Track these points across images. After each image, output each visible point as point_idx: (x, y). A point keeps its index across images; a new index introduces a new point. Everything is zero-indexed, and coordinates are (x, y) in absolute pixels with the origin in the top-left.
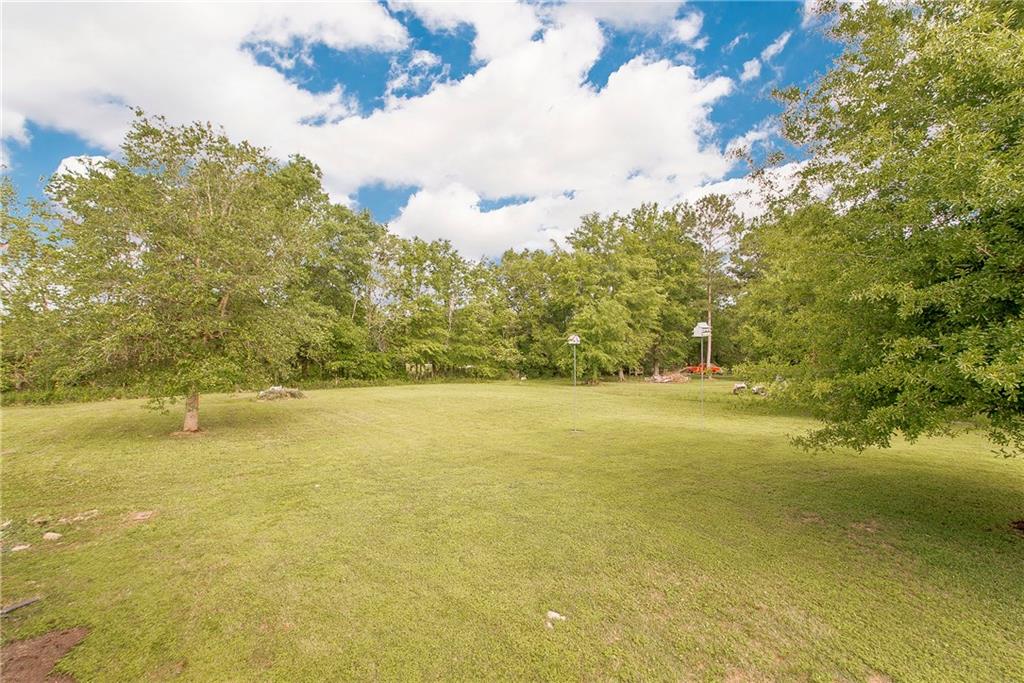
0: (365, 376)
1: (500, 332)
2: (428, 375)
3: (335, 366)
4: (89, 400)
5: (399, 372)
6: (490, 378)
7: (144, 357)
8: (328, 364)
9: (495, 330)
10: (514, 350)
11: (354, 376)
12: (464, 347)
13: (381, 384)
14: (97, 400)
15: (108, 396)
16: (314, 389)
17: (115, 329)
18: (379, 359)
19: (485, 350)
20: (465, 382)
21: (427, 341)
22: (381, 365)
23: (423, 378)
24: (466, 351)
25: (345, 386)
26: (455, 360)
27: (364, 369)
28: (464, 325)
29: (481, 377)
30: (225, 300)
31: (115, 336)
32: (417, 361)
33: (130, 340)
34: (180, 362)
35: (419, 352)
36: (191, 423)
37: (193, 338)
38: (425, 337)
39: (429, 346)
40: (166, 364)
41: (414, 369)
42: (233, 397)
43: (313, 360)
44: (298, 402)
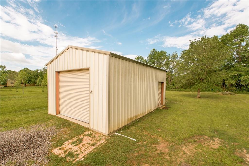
42: (215, 93)
43: (243, 86)
44: (232, 96)
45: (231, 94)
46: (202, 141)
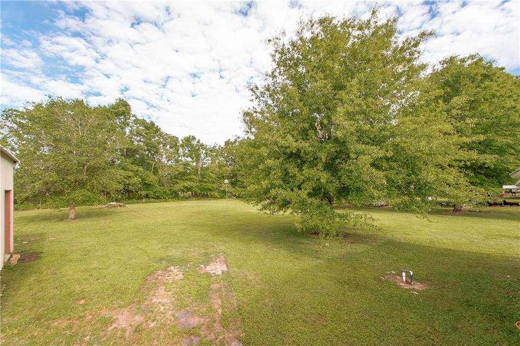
0: (158, 198)
1: (223, 177)
2: (190, 197)
3: (143, 193)
4: (24, 210)
5: (175, 196)
6: (217, 198)
7: (52, 189)
8: (140, 192)
9: (220, 176)
10: (229, 185)
11: (152, 198)
12: (205, 184)
13: (166, 201)
14: (28, 210)
15: (33, 209)
16: (133, 204)
17: (40, 179)
18: (164, 190)
19: (215, 186)
20: (206, 200)
21: (187, 182)
22: (165, 193)
23: (187, 198)
24: (205, 186)
25: (148, 202)
26: (201, 190)
27: (157, 194)
28: (205, 174)
29: (214, 197)
30: (86, 167)
31: (41, 182)
32: (183, 191)
33: (46, 183)
34: (67, 191)
35: (184, 186)
36: (72, 216)
37: (72, 182)
38: (187, 180)
39: (187, 184)
40: (61, 192)
41: (183, 194)
42: (93, 207)
43: (132, 191)
44: (122, 209)
45: (120, 206)
46: (161, 279)
